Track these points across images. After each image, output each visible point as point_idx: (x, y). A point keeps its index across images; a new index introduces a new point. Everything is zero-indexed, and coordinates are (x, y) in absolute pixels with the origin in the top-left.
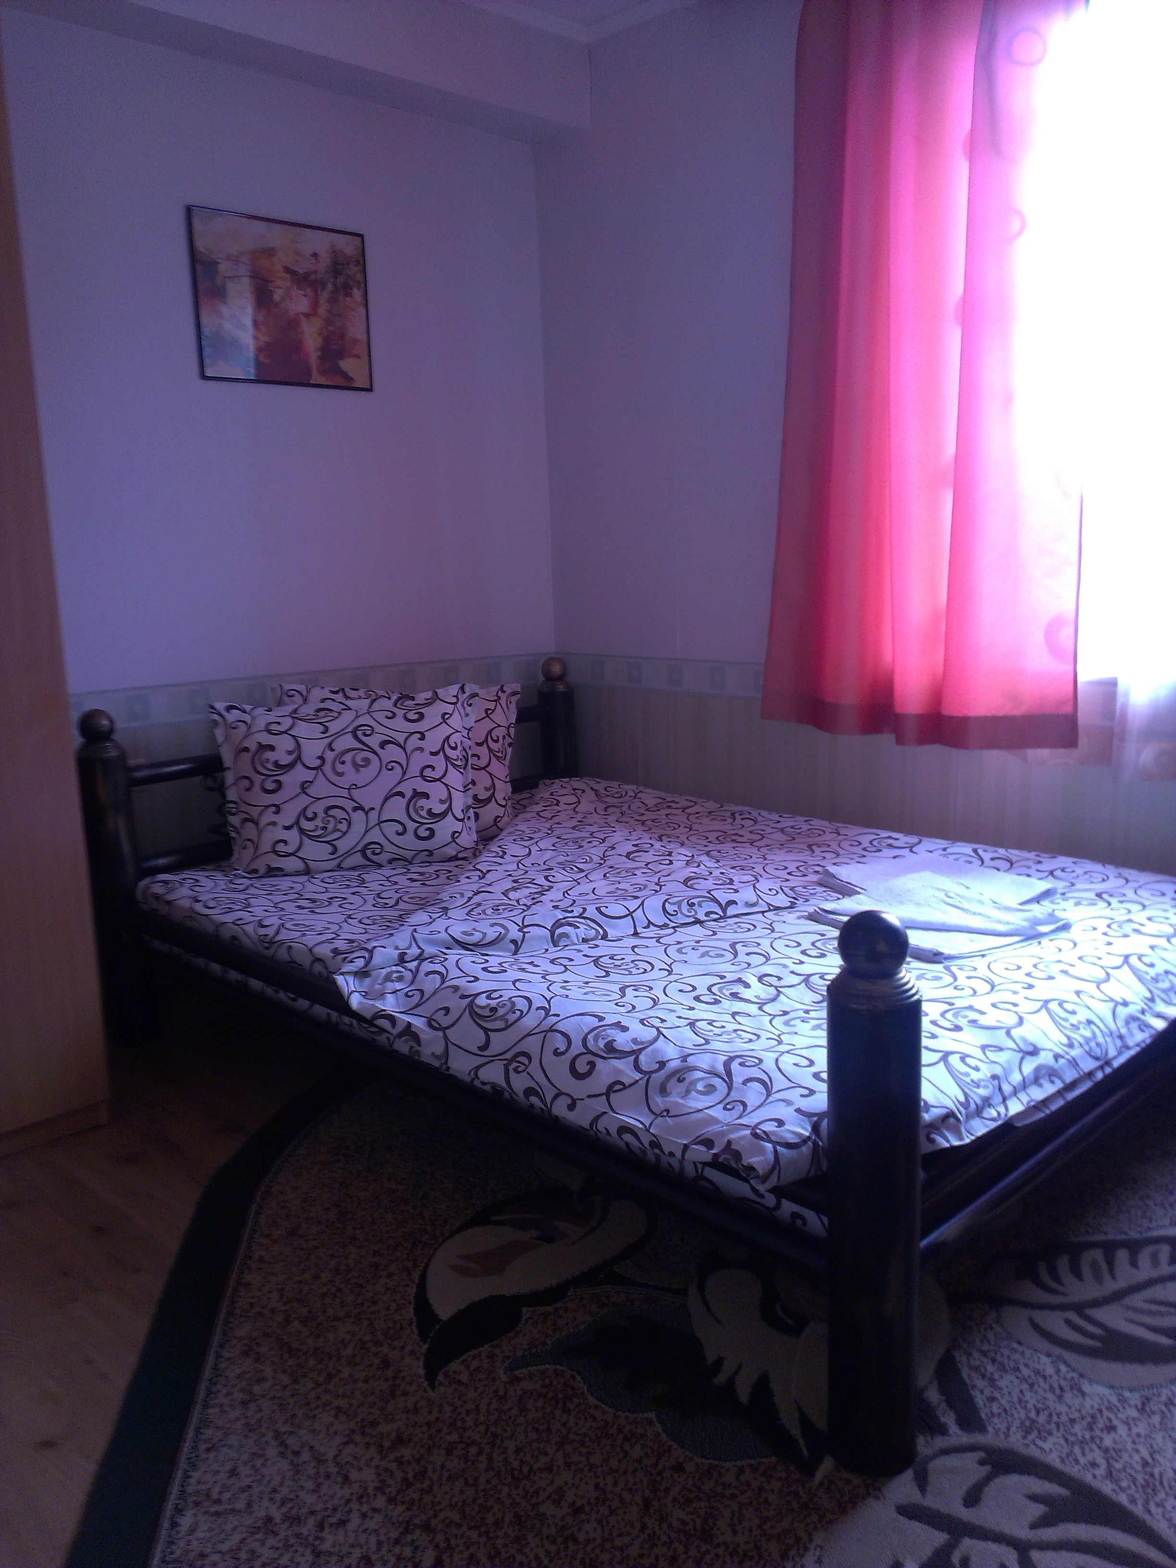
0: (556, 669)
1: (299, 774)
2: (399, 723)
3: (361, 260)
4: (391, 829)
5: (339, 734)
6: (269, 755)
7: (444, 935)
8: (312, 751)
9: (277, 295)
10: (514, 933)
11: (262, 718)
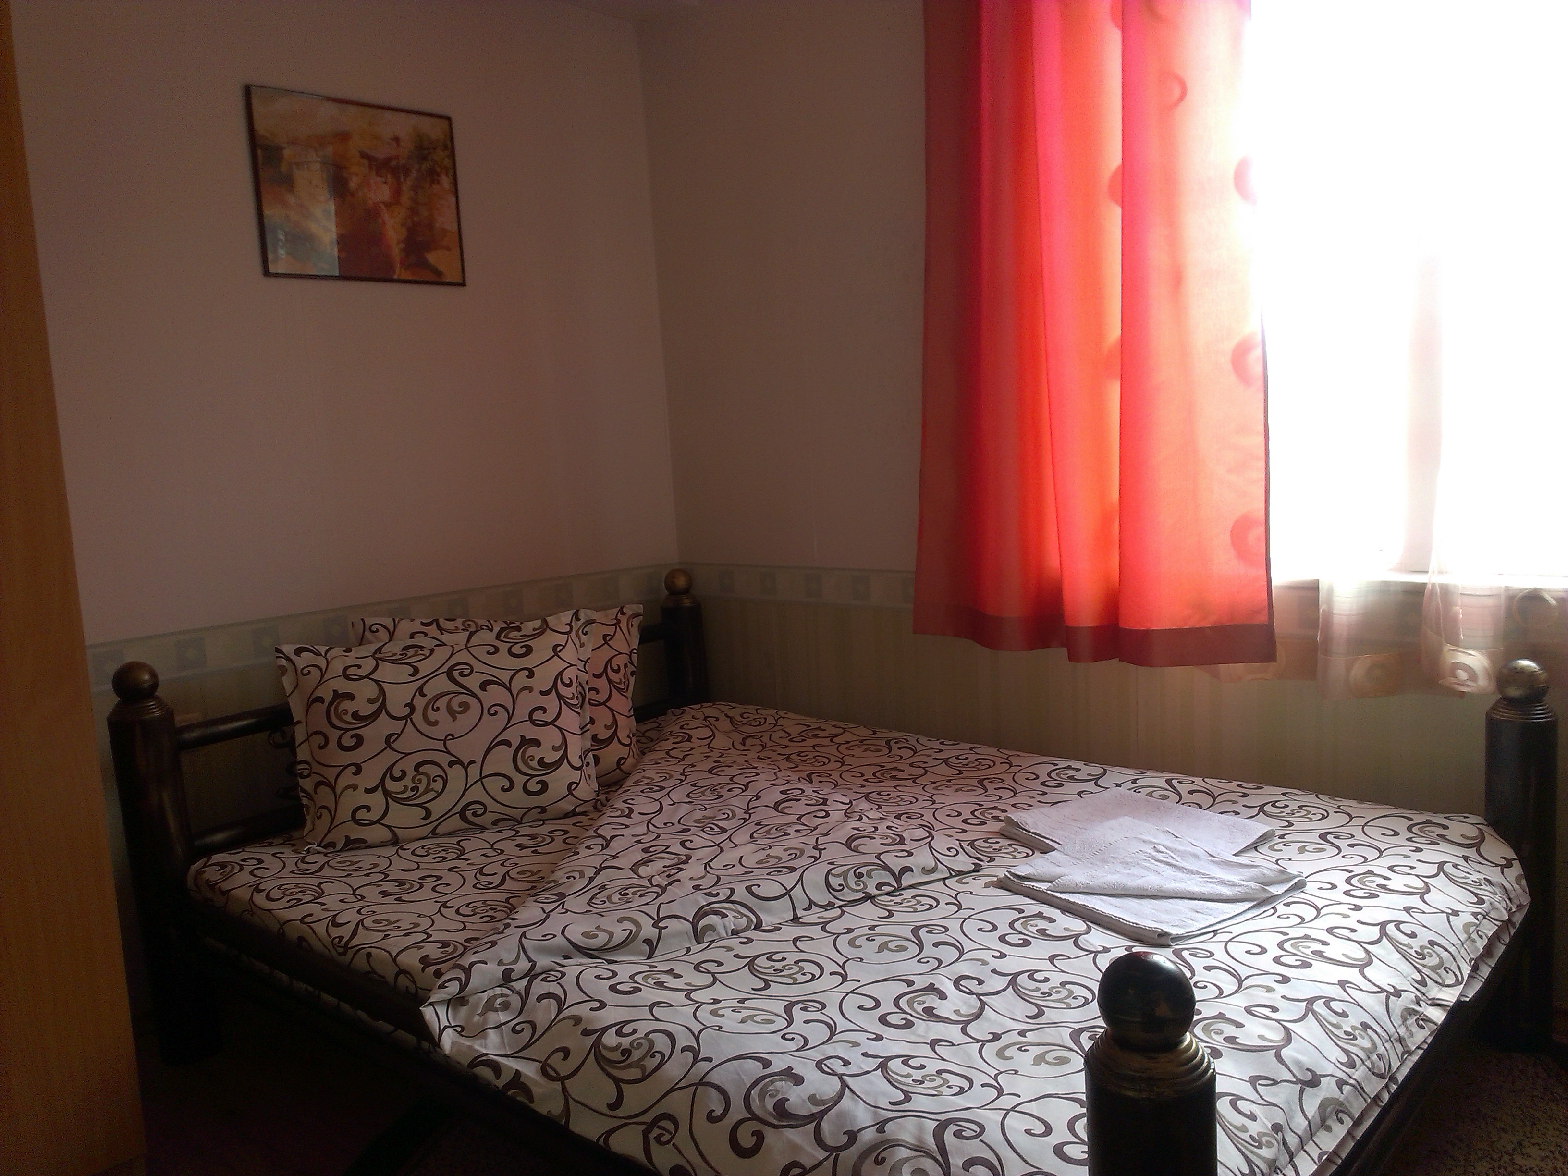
0: (681, 582)
1: (384, 726)
2: (503, 659)
3: (449, 145)
4: (495, 785)
5: (431, 676)
6: (349, 706)
7: (560, 940)
8: (397, 698)
9: (353, 184)
10: (648, 931)
11: (339, 661)
